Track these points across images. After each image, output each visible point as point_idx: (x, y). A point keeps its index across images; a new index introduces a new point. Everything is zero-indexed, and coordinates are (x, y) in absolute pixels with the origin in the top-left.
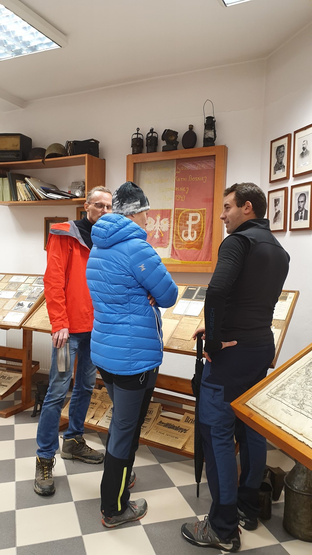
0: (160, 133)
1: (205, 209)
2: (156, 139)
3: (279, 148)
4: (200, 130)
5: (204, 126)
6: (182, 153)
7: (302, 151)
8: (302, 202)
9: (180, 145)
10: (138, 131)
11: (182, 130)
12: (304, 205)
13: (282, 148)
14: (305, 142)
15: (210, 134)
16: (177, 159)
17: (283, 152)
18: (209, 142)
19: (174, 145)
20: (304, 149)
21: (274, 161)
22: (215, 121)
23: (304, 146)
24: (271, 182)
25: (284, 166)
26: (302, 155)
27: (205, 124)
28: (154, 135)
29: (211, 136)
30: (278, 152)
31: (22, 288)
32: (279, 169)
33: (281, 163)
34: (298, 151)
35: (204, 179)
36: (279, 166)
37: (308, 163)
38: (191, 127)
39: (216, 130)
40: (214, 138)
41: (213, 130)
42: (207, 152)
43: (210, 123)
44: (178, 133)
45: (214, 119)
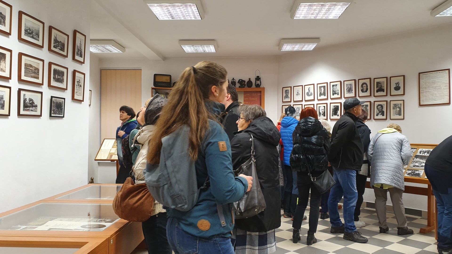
0: (237, 81)
2: (235, 82)
3: (286, 90)
4: (253, 80)
5: (255, 79)
6: (247, 89)
7: (297, 93)
8: (298, 110)
9: (246, 86)
11: (247, 80)
12: (299, 111)
13: (288, 91)
14: (298, 91)
15: (258, 82)
16: (244, 91)
17: (289, 92)
18: (258, 86)
19: (244, 85)
20: (298, 93)
21: (284, 95)
22: (260, 78)
23: (298, 92)
24: (283, 102)
25: (289, 97)
26: (297, 94)
27: (256, 78)
28: (234, 80)
29: (259, 83)
30: (286, 92)
32: (287, 98)
33: (288, 96)
34: (295, 93)
35: (256, 99)
36: (287, 97)
37: (300, 98)
38: (250, 79)
39: (261, 81)
40: (260, 84)
41: (260, 81)
42: (258, 89)
43: (258, 78)
44: (245, 81)
45: (260, 77)
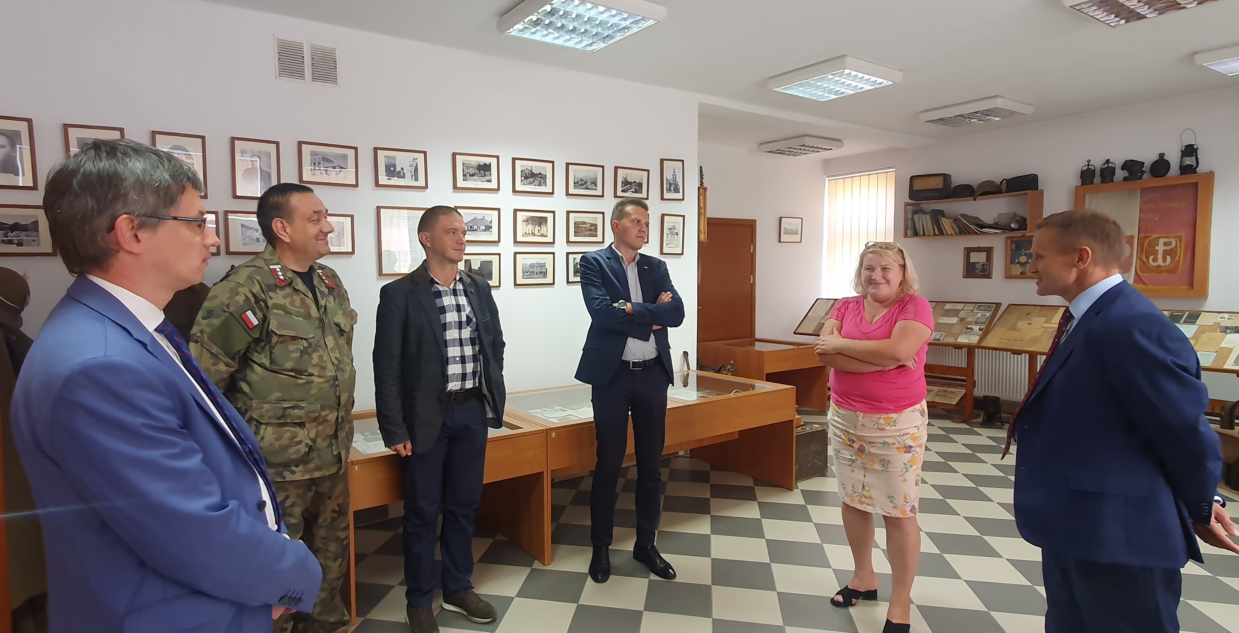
0: (1119, 163)
1: (1183, 234)
2: (1114, 169)
4: (1174, 158)
5: (1181, 153)
6: (1149, 181)
9: (1147, 174)
10: (1088, 163)
11: (1149, 159)
15: (1189, 161)
16: (1141, 187)
18: (1189, 170)
19: (1140, 174)
22: (1197, 148)
27: (1182, 151)
28: (1110, 165)
31: (962, 314)
38: (1162, 155)
39: (1199, 157)
40: (1195, 166)
41: (1194, 157)
42: (1189, 179)
43: (1190, 151)
44: (1144, 163)
45: (1195, 147)
